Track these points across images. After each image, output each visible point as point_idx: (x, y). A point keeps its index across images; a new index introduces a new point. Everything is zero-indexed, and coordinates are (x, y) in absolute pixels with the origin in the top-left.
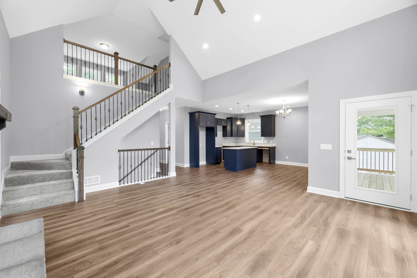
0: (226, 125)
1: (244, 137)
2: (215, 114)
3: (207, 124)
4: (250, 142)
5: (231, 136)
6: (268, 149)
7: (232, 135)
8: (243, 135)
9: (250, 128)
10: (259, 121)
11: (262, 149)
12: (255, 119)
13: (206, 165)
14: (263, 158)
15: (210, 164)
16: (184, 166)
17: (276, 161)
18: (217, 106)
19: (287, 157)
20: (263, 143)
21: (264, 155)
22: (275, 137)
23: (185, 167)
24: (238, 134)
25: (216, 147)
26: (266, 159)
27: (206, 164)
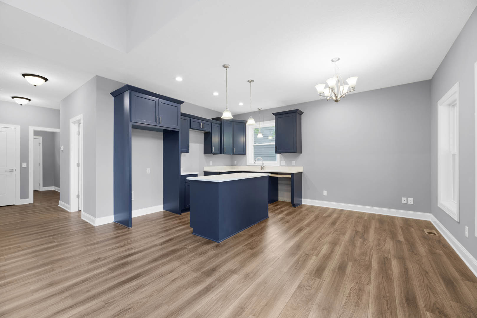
0: (210, 131)
1: (246, 154)
2: (181, 102)
3: (156, 121)
4: (255, 165)
5: (221, 153)
6: (290, 176)
7: (221, 151)
8: (243, 152)
9: (256, 140)
10: (271, 124)
11: (278, 177)
12: (264, 122)
13: (162, 214)
14: (280, 193)
15: (171, 212)
16: (94, 222)
17: (303, 199)
18: (179, 79)
19: (325, 193)
20: (279, 165)
21: (280, 187)
22: (301, 154)
23: (95, 225)
24: (233, 149)
25: (181, 174)
26: (284, 196)
27: (163, 210)
